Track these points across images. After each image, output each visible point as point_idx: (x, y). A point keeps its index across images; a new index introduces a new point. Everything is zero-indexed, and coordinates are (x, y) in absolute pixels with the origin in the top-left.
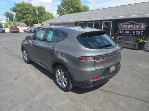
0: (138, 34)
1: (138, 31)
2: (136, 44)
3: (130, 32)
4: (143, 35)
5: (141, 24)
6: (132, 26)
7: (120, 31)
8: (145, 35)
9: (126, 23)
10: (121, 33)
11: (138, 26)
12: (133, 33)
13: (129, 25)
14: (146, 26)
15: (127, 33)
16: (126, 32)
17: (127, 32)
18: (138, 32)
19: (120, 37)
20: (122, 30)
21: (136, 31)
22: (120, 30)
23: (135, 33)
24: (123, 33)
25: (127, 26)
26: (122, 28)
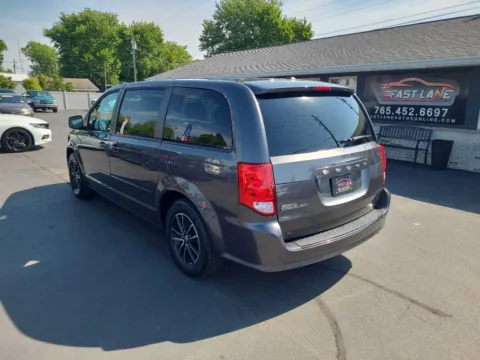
0: (433, 117)
1: (434, 107)
2: (427, 150)
3: (409, 112)
4: (448, 121)
5: (440, 88)
6: (414, 91)
7: (382, 109)
8: (453, 121)
9: (399, 84)
10: (383, 115)
11: (431, 92)
12: (419, 116)
13: (408, 88)
14: (457, 94)
15: (401, 115)
16: (398, 111)
17: (401, 110)
18: (433, 113)
19: (382, 128)
20: (386, 106)
21: (427, 107)
22: (380, 106)
23: (426, 116)
24: (391, 115)
25: (400, 92)
26: (388, 99)
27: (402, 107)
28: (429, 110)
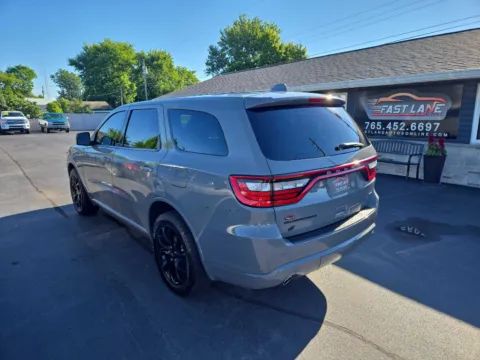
0: (424, 131)
1: (425, 122)
2: (418, 165)
3: (400, 127)
4: (440, 135)
5: (431, 102)
6: (405, 106)
7: (373, 125)
8: (445, 135)
9: (389, 99)
10: (374, 131)
11: (422, 106)
12: (410, 131)
14: (449, 107)
15: (392, 130)
16: (389, 127)
17: (392, 126)
18: (425, 127)
20: (376, 121)
21: (418, 122)
22: (371, 121)
23: (417, 131)
24: (381, 130)
25: (391, 107)
26: (378, 114)
27: (393, 122)
28: (421, 125)
